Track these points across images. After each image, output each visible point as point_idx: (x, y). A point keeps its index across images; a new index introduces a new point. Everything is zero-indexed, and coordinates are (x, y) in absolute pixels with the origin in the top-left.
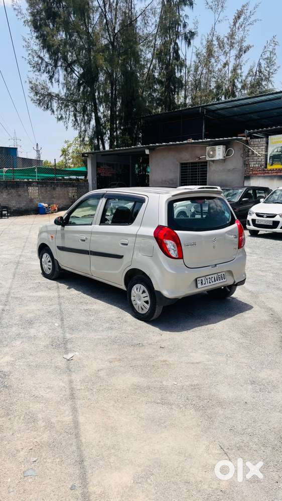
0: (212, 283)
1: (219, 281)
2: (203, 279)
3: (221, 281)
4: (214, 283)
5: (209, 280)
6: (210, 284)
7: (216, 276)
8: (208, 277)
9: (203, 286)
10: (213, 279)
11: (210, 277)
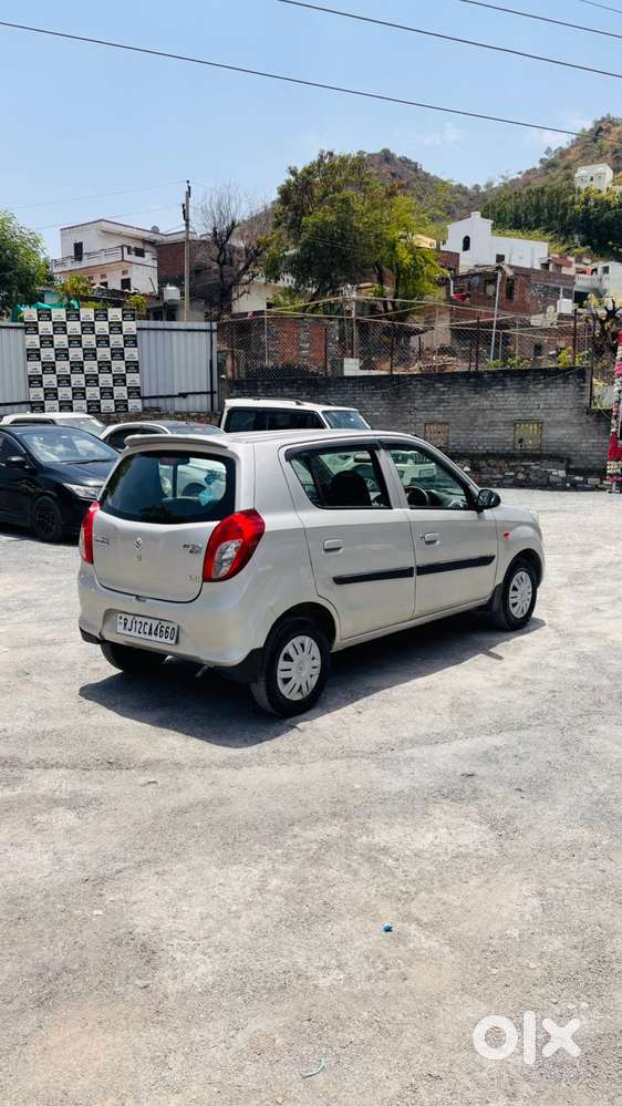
0: (142, 635)
1: (158, 638)
2: (130, 618)
3: (163, 639)
4: (147, 637)
5: (138, 625)
6: (139, 635)
7: (155, 623)
8: (137, 618)
9: (124, 632)
10: (147, 627)
11: (144, 620)
